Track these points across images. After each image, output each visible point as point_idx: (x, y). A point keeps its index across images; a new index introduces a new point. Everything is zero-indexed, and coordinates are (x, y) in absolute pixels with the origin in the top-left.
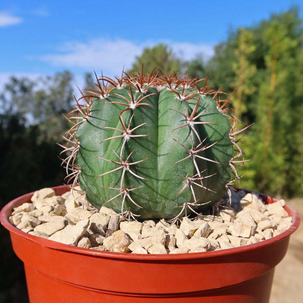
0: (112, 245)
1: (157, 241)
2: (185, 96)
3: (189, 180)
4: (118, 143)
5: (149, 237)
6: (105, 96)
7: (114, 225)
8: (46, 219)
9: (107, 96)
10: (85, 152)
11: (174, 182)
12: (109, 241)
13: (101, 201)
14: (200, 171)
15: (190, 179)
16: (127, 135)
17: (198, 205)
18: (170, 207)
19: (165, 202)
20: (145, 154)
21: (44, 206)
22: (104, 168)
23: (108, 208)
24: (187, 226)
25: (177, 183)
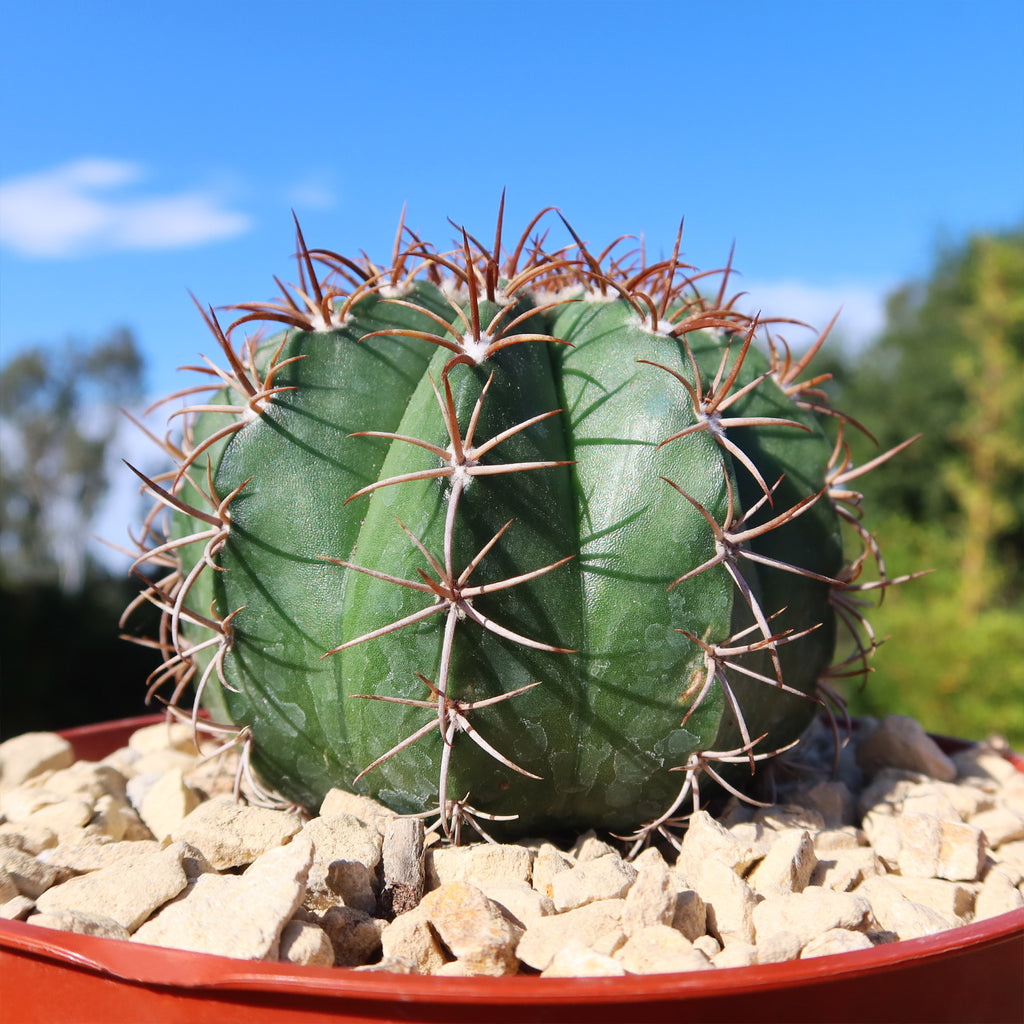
0: (423, 953)
1: (643, 917)
2: (674, 321)
3: (713, 656)
4: (414, 506)
5: (589, 902)
6: (335, 320)
7: (406, 864)
8: (79, 859)
9: (342, 320)
10: (256, 552)
11: (653, 665)
12: (409, 934)
13: (324, 765)
14: (766, 616)
15: (720, 651)
16: (462, 468)
17: (757, 758)
18: (630, 777)
19: (612, 756)
20: (531, 549)
21: (45, 805)
22: (346, 618)
23: (356, 794)
24: (717, 849)
25: (665, 672)
